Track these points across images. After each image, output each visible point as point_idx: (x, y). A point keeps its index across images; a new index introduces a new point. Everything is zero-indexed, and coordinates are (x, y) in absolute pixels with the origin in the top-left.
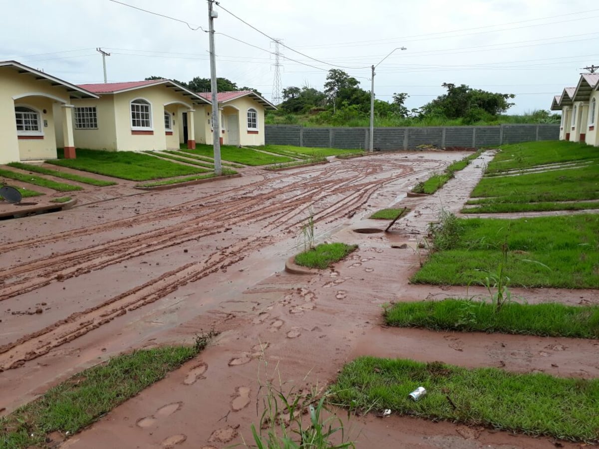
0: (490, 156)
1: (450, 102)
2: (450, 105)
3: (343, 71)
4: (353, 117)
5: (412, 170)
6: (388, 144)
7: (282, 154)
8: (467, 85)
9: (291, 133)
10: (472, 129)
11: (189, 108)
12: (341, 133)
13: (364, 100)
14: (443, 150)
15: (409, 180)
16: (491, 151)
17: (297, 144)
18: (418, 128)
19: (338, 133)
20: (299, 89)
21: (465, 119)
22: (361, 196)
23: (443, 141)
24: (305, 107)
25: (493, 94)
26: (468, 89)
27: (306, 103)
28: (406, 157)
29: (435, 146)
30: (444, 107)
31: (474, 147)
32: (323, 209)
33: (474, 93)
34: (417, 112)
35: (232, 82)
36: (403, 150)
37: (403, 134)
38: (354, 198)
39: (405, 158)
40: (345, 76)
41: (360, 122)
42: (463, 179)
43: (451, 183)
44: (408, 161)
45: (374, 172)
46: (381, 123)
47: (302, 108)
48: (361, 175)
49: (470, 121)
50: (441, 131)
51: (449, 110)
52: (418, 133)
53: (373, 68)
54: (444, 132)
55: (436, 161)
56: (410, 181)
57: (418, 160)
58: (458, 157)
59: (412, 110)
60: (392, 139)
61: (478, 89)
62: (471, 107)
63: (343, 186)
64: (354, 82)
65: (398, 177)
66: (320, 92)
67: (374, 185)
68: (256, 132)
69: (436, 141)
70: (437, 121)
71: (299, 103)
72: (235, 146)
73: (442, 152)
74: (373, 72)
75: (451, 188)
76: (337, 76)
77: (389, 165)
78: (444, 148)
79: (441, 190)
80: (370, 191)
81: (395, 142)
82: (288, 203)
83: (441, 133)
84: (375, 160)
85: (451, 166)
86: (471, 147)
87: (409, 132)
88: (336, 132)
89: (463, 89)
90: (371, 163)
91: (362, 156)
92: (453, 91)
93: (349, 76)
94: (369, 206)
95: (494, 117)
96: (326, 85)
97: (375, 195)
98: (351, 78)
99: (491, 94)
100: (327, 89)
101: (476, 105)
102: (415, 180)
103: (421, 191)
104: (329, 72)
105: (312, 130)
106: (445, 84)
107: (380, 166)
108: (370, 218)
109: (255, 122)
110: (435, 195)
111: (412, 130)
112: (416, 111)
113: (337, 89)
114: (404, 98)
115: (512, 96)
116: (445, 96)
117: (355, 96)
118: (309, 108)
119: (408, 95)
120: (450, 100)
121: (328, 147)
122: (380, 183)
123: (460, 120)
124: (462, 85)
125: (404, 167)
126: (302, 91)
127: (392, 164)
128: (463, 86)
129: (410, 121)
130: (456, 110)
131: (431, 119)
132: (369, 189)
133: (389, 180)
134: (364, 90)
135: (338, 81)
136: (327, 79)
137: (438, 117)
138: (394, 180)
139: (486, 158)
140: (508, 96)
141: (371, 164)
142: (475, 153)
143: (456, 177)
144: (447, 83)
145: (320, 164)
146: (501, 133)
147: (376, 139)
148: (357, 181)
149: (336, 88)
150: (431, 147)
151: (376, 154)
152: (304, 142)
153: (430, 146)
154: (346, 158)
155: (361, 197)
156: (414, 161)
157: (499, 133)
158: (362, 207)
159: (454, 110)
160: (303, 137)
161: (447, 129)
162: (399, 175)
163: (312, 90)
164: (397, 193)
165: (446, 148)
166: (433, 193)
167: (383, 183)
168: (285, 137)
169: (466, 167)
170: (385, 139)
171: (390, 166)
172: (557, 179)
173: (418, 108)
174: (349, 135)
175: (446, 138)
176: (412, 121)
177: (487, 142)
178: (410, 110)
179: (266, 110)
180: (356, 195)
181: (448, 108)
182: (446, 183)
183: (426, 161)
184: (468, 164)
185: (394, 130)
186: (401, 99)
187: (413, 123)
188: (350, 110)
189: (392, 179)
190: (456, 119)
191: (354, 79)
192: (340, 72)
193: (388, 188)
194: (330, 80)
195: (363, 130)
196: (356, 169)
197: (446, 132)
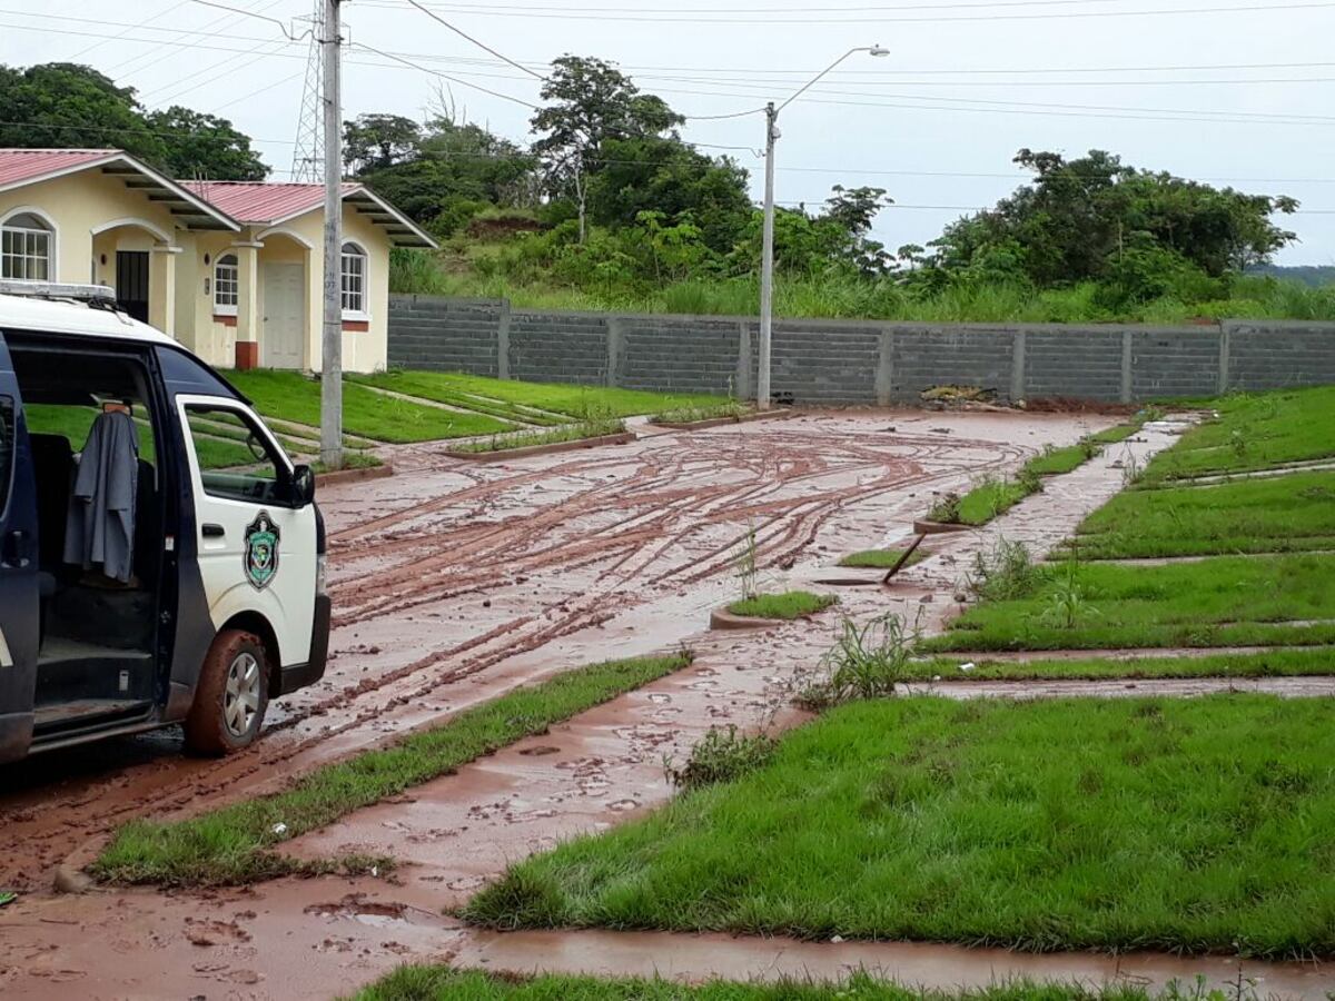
0: (1172, 433)
1: (1045, 225)
2: (1043, 237)
3: (613, 67)
4: (681, 269)
5: (916, 469)
6: (819, 380)
7: (465, 408)
8: (1112, 154)
9: (465, 326)
10: (1121, 335)
11: (159, 242)
12: (651, 333)
13: (703, 192)
14: (1018, 407)
15: (913, 496)
16: (1185, 416)
17: (489, 371)
18: (927, 326)
19: (640, 332)
20: (415, 126)
21: (1106, 290)
22: (793, 529)
23: (1018, 376)
24: (448, 206)
25: (1212, 192)
26: (1116, 171)
27: (452, 191)
28: (893, 430)
29: (989, 393)
30: (1024, 244)
31: (1126, 399)
32: (707, 553)
33: (1141, 186)
34: (917, 259)
35: (119, 85)
36: (875, 404)
37: (874, 348)
38: (777, 533)
39: (887, 434)
40: (619, 89)
41: (711, 292)
42: (1069, 497)
43: (1029, 504)
44: (900, 442)
45: (801, 471)
46: (790, 298)
47: (437, 211)
48: (765, 480)
49: (1123, 298)
50: (1011, 342)
51: (1043, 255)
52: (927, 345)
53: (772, 115)
54: (1020, 342)
55: (990, 446)
56: (915, 499)
57: (934, 442)
58: (1064, 433)
59: (901, 250)
60: (839, 363)
61: (1158, 172)
62: (1128, 243)
63: (729, 503)
64: (655, 114)
65: (879, 487)
66: (506, 145)
67: (817, 504)
68: (361, 326)
69: (994, 375)
70: (994, 299)
71: (424, 190)
72: (296, 373)
73: (1015, 416)
74: (771, 126)
75: (1030, 515)
76: (584, 87)
77: (842, 452)
78: (1022, 403)
79: (1003, 519)
80: (813, 519)
81: (845, 373)
82: (609, 538)
83: (1008, 347)
84: (792, 438)
85: (1038, 460)
86: (1118, 398)
87: (896, 341)
88: (634, 332)
89: (1096, 168)
90: (780, 445)
91: (738, 421)
92: (1057, 184)
93: (636, 91)
94: (824, 548)
95: (1216, 282)
96: (540, 123)
97: (829, 527)
98: (644, 98)
99: (1207, 190)
100: (545, 135)
101: (1148, 234)
102: (931, 496)
103: (950, 519)
104: (553, 69)
105: (545, 319)
106: (1026, 152)
107: (814, 454)
108: (838, 565)
109: (358, 288)
110: (986, 527)
111: (905, 332)
112: (914, 255)
113: (585, 139)
114: (871, 206)
115: (1287, 205)
116: (1027, 192)
117: (665, 176)
118: (468, 212)
119: (887, 195)
120: (1042, 215)
121: (604, 383)
122: (834, 503)
123: (1087, 290)
124: (1090, 153)
125: (890, 459)
126: (425, 133)
127: (848, 449)
128: (1099, 157)
129: (896, 297)
130: (1069, 257)
131: (975, 288)
132: (809, 513)
133: (857, 493)
134: (702, 152)
135: (589, 107)
136: (546, 96)
137: (998, 281)
138: (869, 494)
139: (1157, 437)
140: (1272, 203)
141: (781, 449)
142: (1125, 421)
143: (1046, 490)
144: (1035, 150)
145: (609, 442)
146: (1225, 351)
147: (779, 362)
148: (763, 494)
149: (583, 137)
150: (973, 398)
151: (785, 417)
152: (511, 359)
153: (971, 392)
154: (686, 425)
155: (794, 531)
156: (918, 442)
157: (1218, 353)
158: (805, 550)
159: (1059, 254)
160: (513, 345)
161: (1029, 334)
162: (881, 481)
163: (473, 130)
164: (886, 524)
165: (1028, 403)
166: (983, 524)
167: (840, 500)
168: (443, 343)
169: (1081, 464)
170: (813, 363)
171: (847, 457)
172: (1300, 495)
173: (923, 246)
174: (680, 342)
175: (1026, 366)
176: (902, 294)
177: (1174, 384)
178: (895, 254)
179: (393, 246)
180: (777, 525)
181: (1037, 247)
182: (1016, 503)
183: (960, 444)
184: (1089, 456)
185: (843, 330)
186: (860, 211)
187: (907, 306)
188: (666, 241)
189: (864, 492)
190: (1071, 286)
191: (655, 100)
192: (601, 71)
193: (858, 513)
194: (555, 102)
195: (733, 326)
196: (739, 460)
197: (1027, 342)
